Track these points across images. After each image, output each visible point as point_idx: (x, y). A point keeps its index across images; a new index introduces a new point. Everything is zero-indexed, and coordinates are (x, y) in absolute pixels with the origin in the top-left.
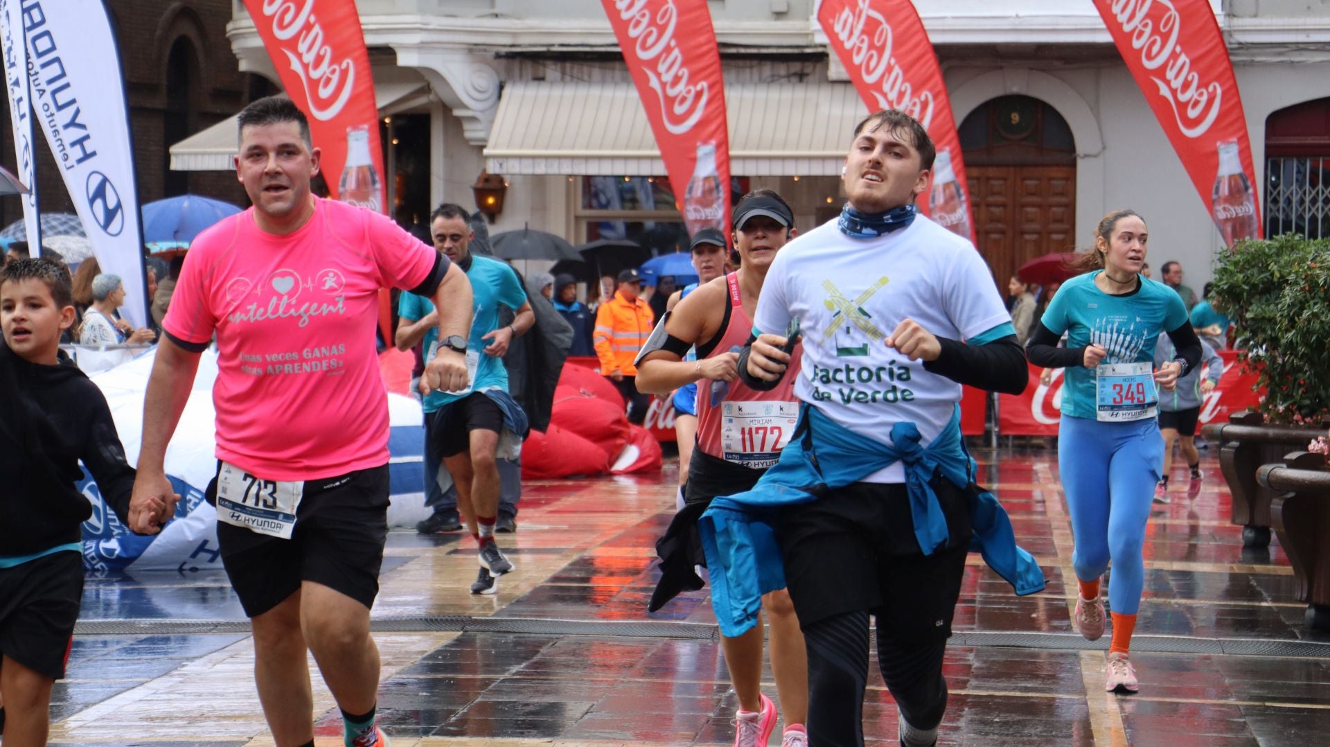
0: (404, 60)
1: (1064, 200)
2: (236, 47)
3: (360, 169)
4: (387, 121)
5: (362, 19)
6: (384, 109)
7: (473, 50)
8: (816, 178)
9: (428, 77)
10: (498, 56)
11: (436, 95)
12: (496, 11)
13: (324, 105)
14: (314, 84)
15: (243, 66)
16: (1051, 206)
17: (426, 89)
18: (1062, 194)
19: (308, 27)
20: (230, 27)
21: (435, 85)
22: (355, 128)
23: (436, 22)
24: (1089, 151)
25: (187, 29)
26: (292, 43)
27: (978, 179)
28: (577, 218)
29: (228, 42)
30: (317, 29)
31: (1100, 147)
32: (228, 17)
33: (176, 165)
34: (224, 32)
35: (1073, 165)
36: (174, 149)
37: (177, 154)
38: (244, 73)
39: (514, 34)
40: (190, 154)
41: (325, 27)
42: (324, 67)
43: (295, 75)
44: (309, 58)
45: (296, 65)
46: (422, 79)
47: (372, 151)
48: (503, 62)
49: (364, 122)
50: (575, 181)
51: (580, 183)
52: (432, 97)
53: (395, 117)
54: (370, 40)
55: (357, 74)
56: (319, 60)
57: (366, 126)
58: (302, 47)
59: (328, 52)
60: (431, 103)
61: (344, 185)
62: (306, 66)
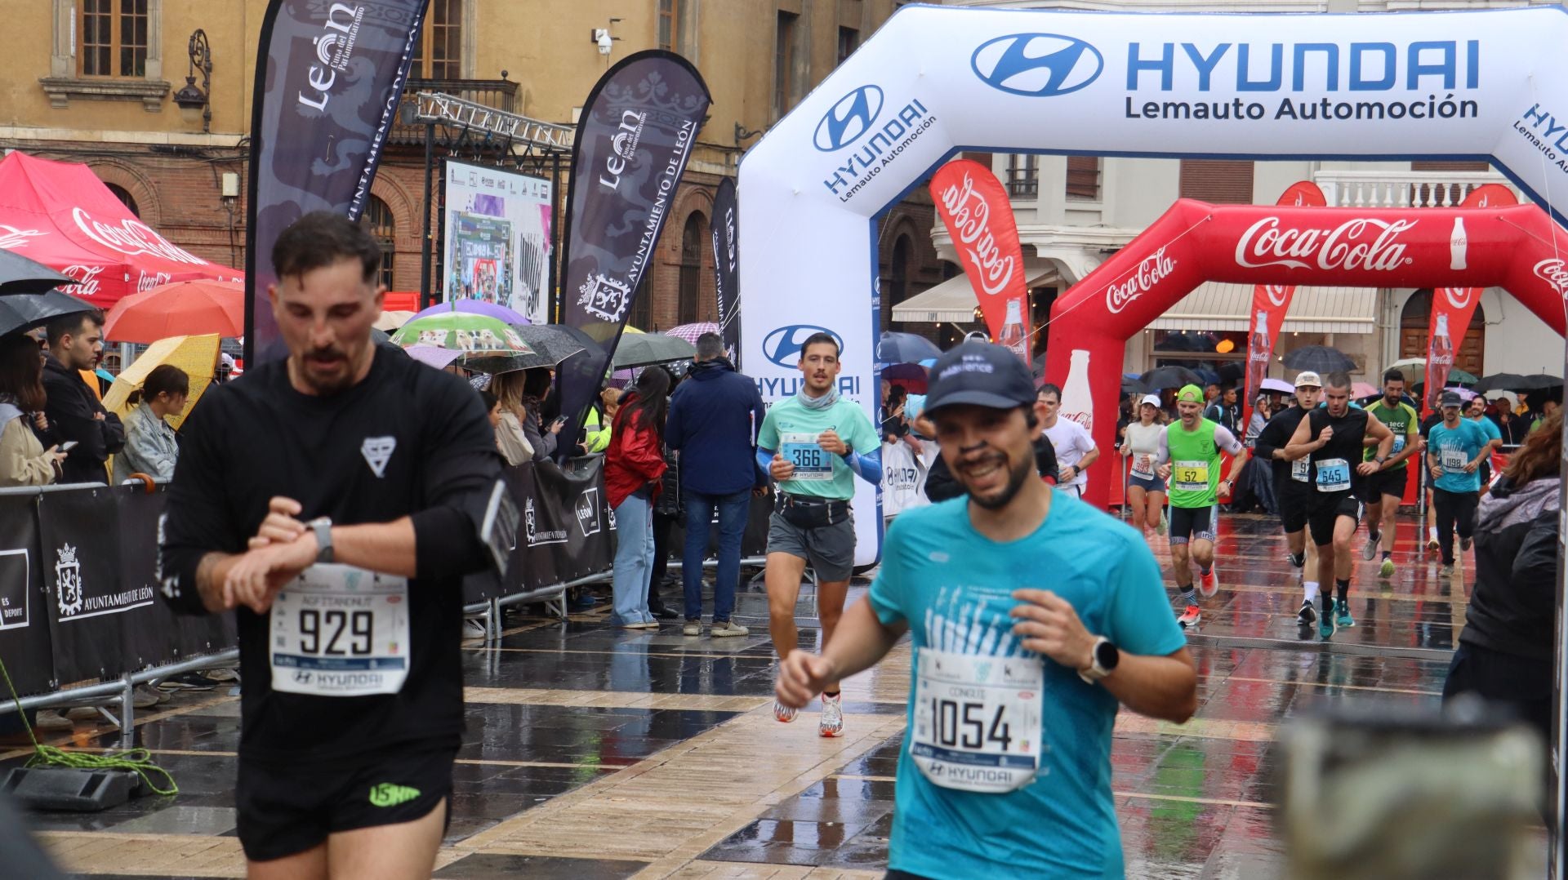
0: (1041, 253)
1: (1475, 352)
2: (936, 243)
3: (1014, 326)
4: (1030, 292)
5: (1018, 228)
6: (1028, 284)
7: (1085, 247)
8: (1309, 334)
9: (1056, 264)
10: (1102, 252)
11: (1062, 276)
12: (1102, 222)
13: (992, 284)
14: (987, 272)
15: (940, 256)
16: (1467, 355)
17: (1055, 272)
18: (1474, 348)
19: (983, 235)
20: (932, 231)
21: (1062, 270)
22: (1012, 299)
23: (1062, 230)
24: (1492, 321)
25: (906, 229)
26: (973, 246)
27: (1418, 336)
28: (1150, 356)
29: (931, 241)
30: (989, 236)
31: (1501, 317)
32: (932, 225)
33: (894, 319)
34: (929, 234)
35: (1482, 329)
36: (894, 308)
37: (896, 311)
38: (941, 260)
39: (1114, 238)
40: (904, 311)
41: (994, 235)
42: (994, 260)
43: (974, 265)
44: (984, 255)
45: (975, 259)
46: (1053, 266)
47: (1022, 314)
48: (1105, 255)
49: (1017, 296)
50: (1150, 333)
51: (1153, 332)
52: (1059, 277)
53: (1035, 289)
54: (1023, 240)
55: (1015, 265)
56: (990, 256)
57: (1019, 299)
58: (980, 248)
59: (997, 250)
60: (1058, 281)
61: (1003, 335)
62: (981, 260)
